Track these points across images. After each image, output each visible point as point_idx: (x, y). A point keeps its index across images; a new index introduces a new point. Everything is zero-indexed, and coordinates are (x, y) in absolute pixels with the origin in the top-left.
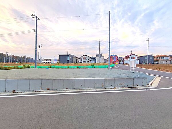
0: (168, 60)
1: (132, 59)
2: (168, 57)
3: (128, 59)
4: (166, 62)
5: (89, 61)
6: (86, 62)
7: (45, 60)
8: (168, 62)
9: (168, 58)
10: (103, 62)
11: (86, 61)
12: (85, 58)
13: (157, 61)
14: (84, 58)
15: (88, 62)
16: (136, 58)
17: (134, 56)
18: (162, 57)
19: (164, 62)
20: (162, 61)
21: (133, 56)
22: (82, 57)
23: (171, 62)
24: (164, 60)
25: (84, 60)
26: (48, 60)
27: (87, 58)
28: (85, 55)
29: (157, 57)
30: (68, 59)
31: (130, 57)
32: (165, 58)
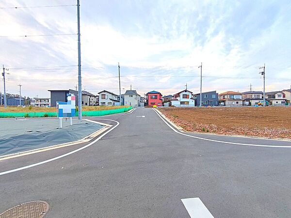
0: (240, 100)
1: (183, 98)
2: (241, 94)
3: (178, 98)
4: (237, 103)
5: (111, 101)
6: (106, 104)
7: (37, 100)
8: (241, 103)
9: (240, 97)
10: (137, 103)
11: (107, 101)
13: (223, 101)
14: (103, 97)
15: (110, 103)
16: (190, 97)
17: (187, 93)
18: (231, 94)
19: (233, 103)
20: (230, 102)
21: (185, 93)
22: (99, 94)
23: (244, 103)
24: (234, 100)
26: (45, 100)
27: (108, 96)
29: (224, 95)
31: (181, 95)
32: (235, 97)
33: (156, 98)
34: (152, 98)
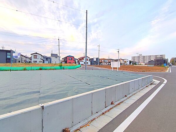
0: (107, 62)
3: (83, 60)
5: (42, 60)
6: (38, 62)
8: (107, 63)
9: (107, 61)
11: (38, 60)
12: (35, 57)
13: (101, 63)
15: (40, 62)
16: (89, 60)
19: (105, 64)
22: (31, 55)
23: (109, 64)
24: (105, 62)
25: (35, 60)
27: (39, 57)
28: (36, 53)
29: (101, 60)
30: (8, 57)
31: (85, 59)
32: (106, 61)
33: (72, 60)
34: (69, 60)
